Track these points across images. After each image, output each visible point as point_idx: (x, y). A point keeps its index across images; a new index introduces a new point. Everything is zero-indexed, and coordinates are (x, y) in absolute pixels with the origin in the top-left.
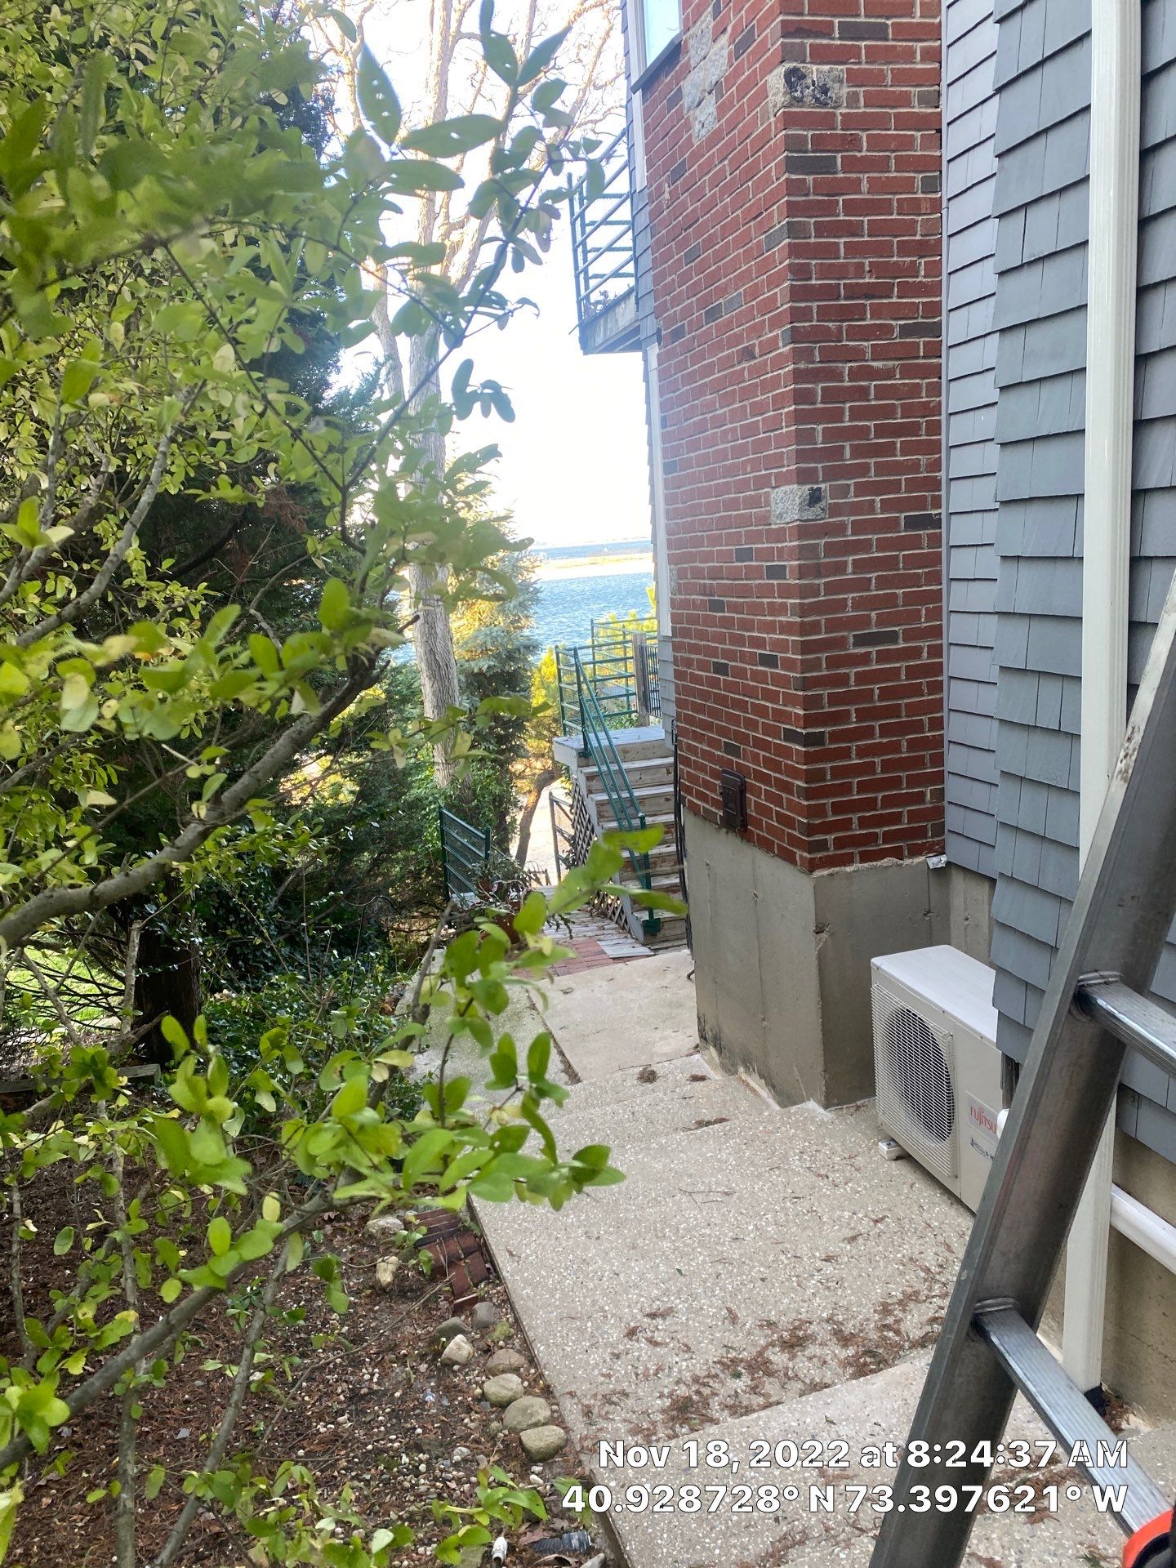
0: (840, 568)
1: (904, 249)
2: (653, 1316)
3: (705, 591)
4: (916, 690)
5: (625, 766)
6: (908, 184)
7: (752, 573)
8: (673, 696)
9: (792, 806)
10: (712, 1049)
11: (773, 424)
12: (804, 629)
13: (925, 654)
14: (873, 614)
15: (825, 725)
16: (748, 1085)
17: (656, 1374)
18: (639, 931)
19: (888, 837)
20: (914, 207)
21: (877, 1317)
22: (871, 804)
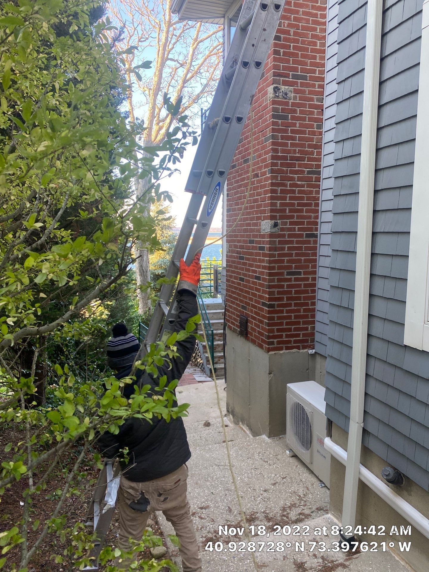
0: (283, 249)
1: (310, 146)
2: (201, 508)
3: (238, 252)
4: (307, 292)
5: (207, 312)
6: (312, 126)
7: (254, 248)
8: (225, 288)
9: (263, 329)
10: (231, 416)
11: (263, 200)
12: (270, 268)
13: (310, 280)
14: (293, 265)
15: (275, 301)
16: (242, 429)
17: (201, 529)
18: (208, 372)
19: (295, 342)
20: (314, 133)
21: (281, 512)
22: (290, 330)
